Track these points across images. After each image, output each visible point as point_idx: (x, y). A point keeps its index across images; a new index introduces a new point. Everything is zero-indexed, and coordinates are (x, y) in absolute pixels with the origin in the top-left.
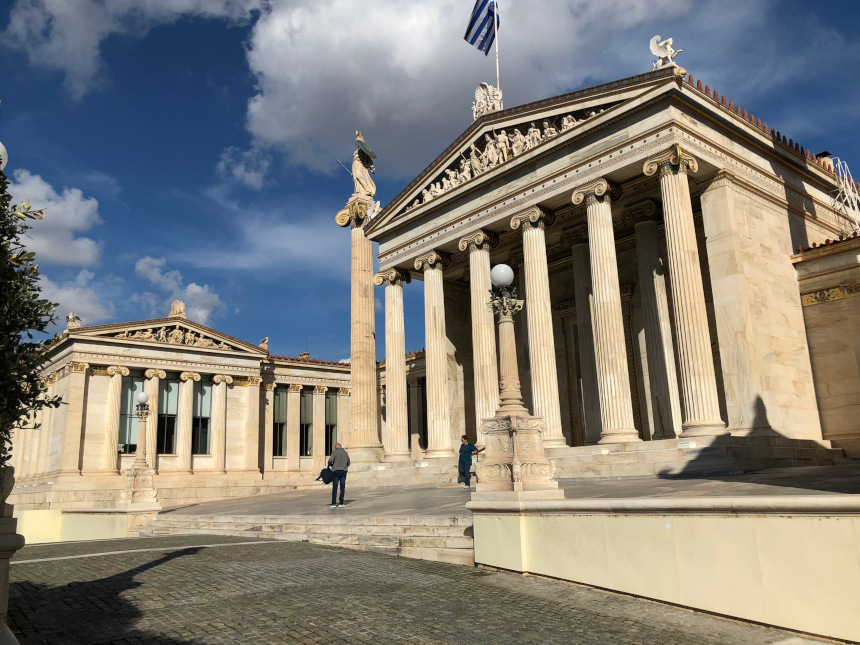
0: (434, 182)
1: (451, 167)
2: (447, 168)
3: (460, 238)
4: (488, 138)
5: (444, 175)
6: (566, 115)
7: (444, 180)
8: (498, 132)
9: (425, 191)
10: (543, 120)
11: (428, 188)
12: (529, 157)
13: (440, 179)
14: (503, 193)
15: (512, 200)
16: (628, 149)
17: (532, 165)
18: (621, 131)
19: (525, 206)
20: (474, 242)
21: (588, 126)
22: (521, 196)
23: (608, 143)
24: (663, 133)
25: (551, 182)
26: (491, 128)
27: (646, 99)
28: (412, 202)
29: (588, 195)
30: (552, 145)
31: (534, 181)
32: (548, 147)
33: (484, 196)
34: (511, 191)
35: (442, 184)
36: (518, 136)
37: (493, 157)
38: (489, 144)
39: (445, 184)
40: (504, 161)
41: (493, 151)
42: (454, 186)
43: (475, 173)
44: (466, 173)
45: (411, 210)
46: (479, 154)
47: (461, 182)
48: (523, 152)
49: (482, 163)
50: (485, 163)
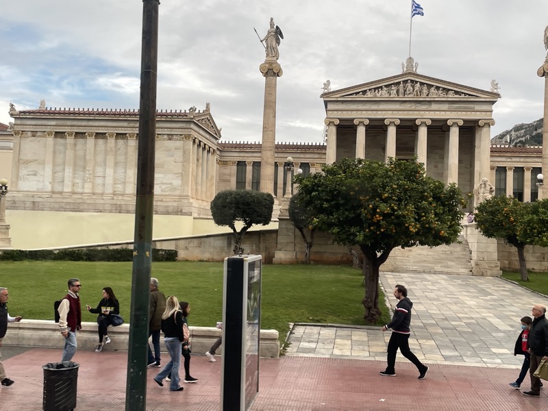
0: (375, 89)
4: (409, 81)
5: (381, 87)
6: (452, 90)
8: (417, 82)
9: (368, 91)
10: (440, 87)
11: (370, 90)
12: (432, 99)
13: (378, 88)
14: (413, 108)
15: (418, 112)
16: (474, 113)
17: (430, 102)
18: (472, 106)
19: (424, 117)
20: (394, 122)
21: (461, 99)
22: (423, 112)
23: (466, 108)
24: (488, 113)
25: (438, 112)
26: (413, 79)
27: (487, 100)
28: (359, 93)
29: (454, 123)
30: (445, 99)
31: (430, 109)
32: (442, 99)
33: (402, 105)
34: (418, 108)
35: (379, 91)
36: (425, 88)
37: (412, 91)
38: (409, 85)
39: (380, 92)
40: (417, 95)
41: (411, 88)
42: (387, 95)
43: (400, 94)
44: (395, 92)
45: (358, 96)
46: (404, 87)
47: (390, 95)
48: (427, 95)
49: (405, 91)
50: (408, 92)
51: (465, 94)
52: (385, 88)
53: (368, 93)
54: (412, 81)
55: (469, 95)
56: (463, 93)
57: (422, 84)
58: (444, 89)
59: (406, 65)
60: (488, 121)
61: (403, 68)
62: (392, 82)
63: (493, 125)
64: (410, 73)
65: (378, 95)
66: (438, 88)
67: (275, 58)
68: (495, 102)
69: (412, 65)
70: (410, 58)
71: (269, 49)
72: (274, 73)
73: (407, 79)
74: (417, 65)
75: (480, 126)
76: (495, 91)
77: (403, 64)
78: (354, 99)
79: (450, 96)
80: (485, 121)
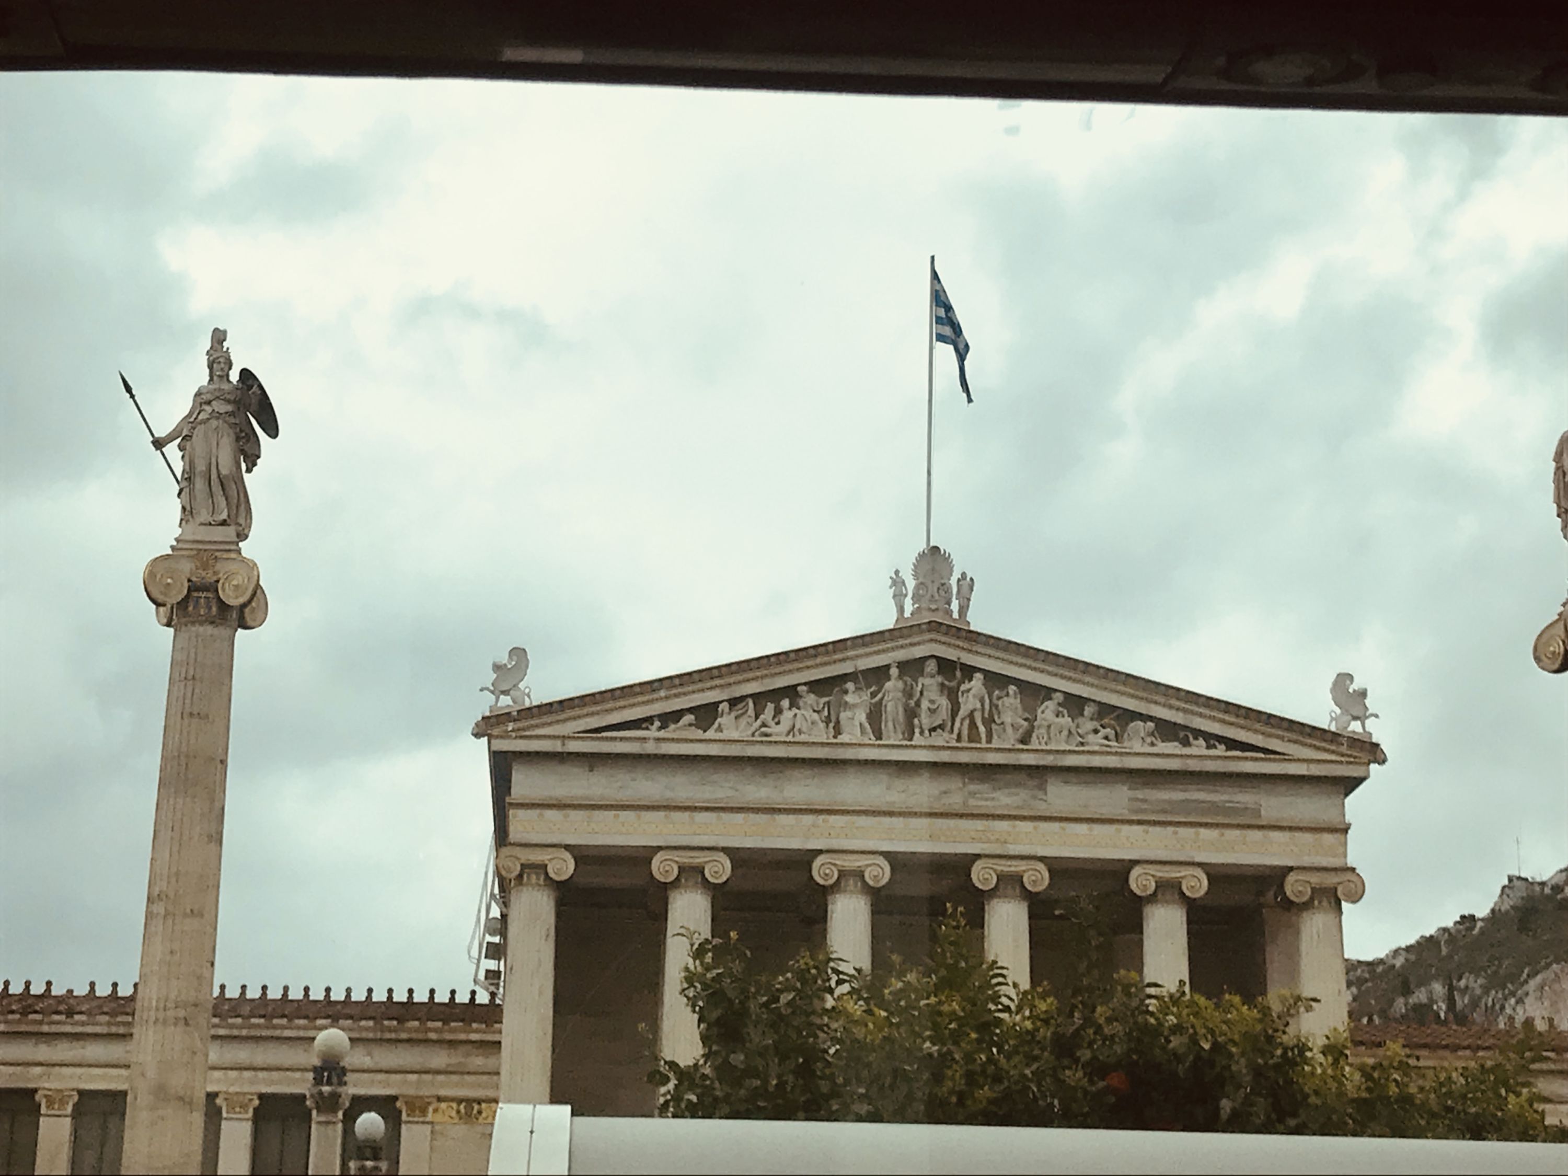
0: (759, 699)
1: (817, 686)
2: (805, 684)
3: (820, 852)
5: (791, 692)
7: (785, 703)
9: (724, 706)
11: (734, 702)
12: (1049, 760)
13: (775, 695)
14: (955, 801)
15: (979, 824)
16: (1257, 835)
17: (1038, 773)
18: (1244, 798)
19: (1013, 849)
20: (859, 874)
21: (1194, 765)
22: (1004, 825)
23: (1215, 808)
24: (1328, 838)
25: (1083, 828)
26: (951, 654)
27: (1315, 770)
28: (676, 716)
29: (1162, 885)
30: (1112, 762)
31: (1041, 808)
32: (1097, 761)
33: (900, 783)
34: (976, 804)
35: (778, 711)
36: (1011, 702)
37: (944, 714)
38: (930, 683)
39: (787, 715)
40: (974, 736)
41: (944, 702)
42: (822, 734)
43: (888, 727)
44: (861, 716)
45: (671, 731)
46: (908, 693)
47: (838, 732)
48: (1025, 740)
49: (911, 714)
50: (925, 720)
51: (1212, 739)
52: (811, 699)
53: (726, 720)
54: (945, 666)
55: (1232, 744)
56: (1198, 733)
57: (995, 681)
58: (1105, 710)
59: (911, 584)
60: (1330, 880)
61: (899, 597)
62: (847, 668)
63: (1356, 897)
64: (934, 626)
65: (778, 731)
66: (1074, 704)
67: (230, 532)
68: (1359, 781)
69: (944, 587)
70: (936, 549)
71: (200, 484)
72: (224, 607)
73: (919, 652)
74: (967, 585)
75: (1288, 905)
76: (1356, 726)
77: (897, 582)
78: (650, 748)
79: (1138, 747)
80: (1315, 879)
